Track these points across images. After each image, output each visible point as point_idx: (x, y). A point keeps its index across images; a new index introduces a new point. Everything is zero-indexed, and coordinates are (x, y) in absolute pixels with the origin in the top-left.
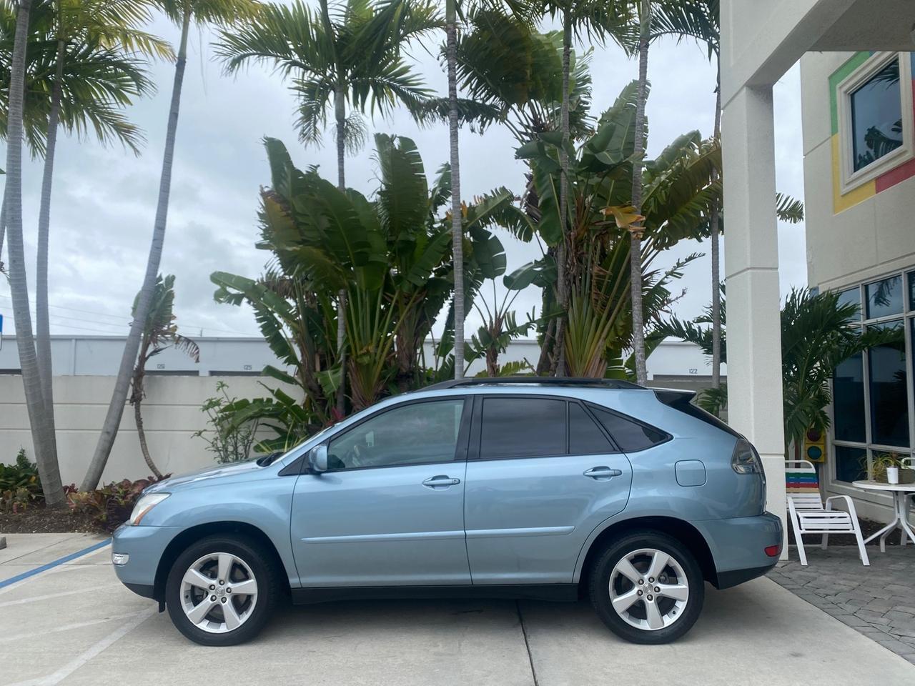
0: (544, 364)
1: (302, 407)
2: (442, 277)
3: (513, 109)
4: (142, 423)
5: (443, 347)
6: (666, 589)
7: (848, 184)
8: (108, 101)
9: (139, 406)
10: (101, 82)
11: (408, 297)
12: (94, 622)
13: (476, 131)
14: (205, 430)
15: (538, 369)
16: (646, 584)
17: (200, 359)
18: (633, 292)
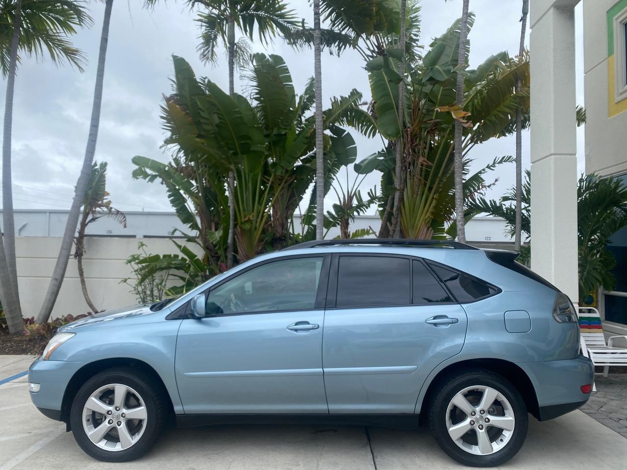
0: (385, 231)
1: (202, 262)
2: (307, 165)
3: (362, 37)
4: (83, 272)
5: (308, 219)
6: (494, 420)
7: (621, 94)
8: (58, 31)
9: (81, 260)
10: (52, 16)
11: (281, 180)
12: (19, 436)
13: (334, 53)
14: (129, 278)
15: (379, 235)
16: (478, 416)
17: (127, 225)
18: (456, 175)
